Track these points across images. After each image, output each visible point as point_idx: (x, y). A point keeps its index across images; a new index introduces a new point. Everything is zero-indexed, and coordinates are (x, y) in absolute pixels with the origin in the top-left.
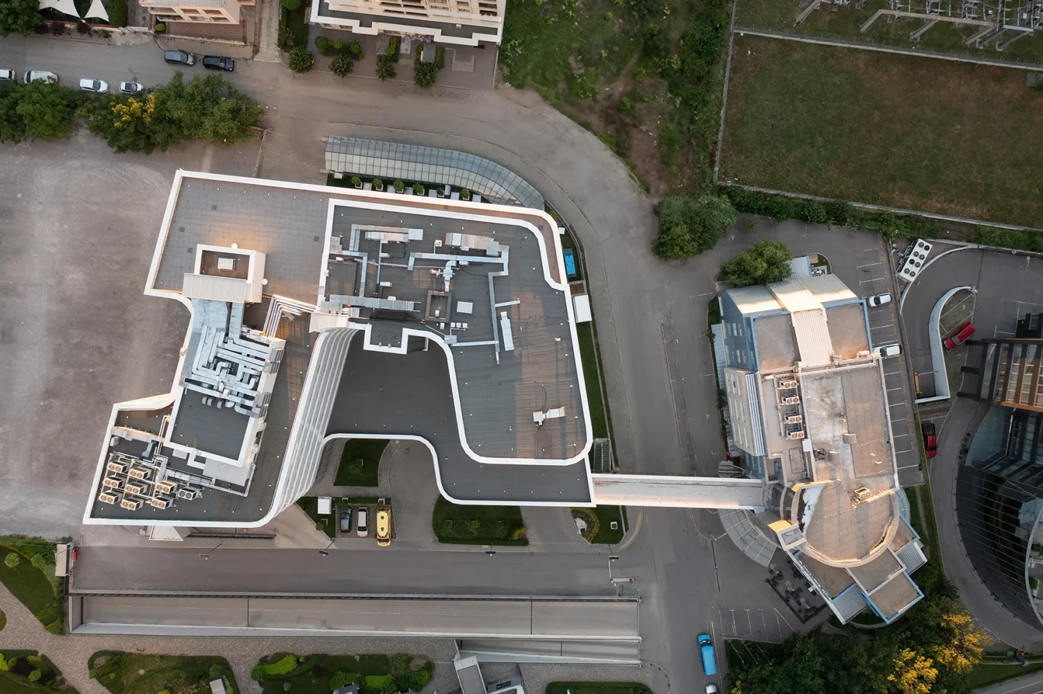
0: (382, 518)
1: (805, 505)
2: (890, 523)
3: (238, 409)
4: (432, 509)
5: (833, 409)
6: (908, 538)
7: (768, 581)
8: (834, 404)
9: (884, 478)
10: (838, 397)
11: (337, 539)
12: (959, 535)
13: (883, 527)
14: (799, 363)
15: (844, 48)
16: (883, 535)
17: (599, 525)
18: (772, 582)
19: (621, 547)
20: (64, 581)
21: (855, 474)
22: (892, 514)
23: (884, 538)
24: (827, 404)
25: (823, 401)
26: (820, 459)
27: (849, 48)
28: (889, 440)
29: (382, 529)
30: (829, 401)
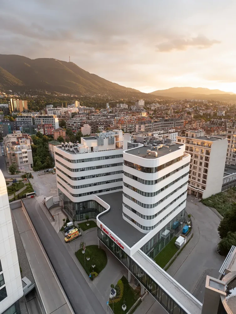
11: (60, 232)
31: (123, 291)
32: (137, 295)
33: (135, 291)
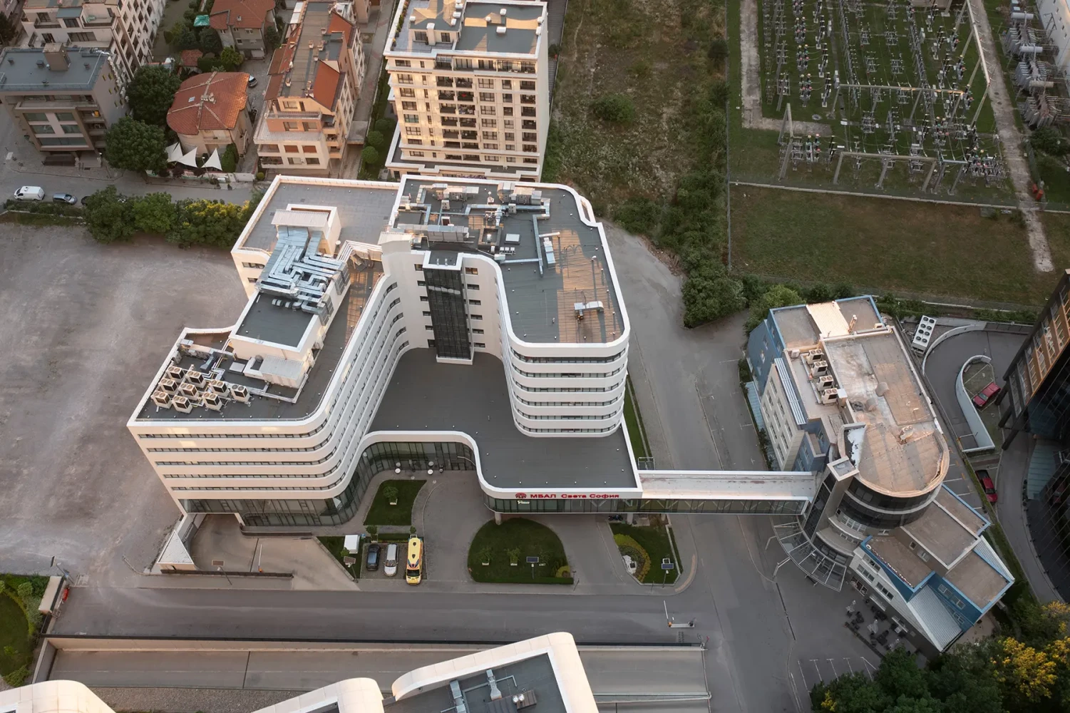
0: (415, 544)
1: (852, 445)
2: (942, 459)
3: (304, 307)
4: (468, 549)
5: (860, 370)
6: (979, 525)
7: (847, 624)
8: (860, 366)
9: (926, 425)
10: (863, 360)
11: (361, 581)
12: (1051, 584)
13: (936, 462)
14: (820, 335)
15: (823, 193)
16: (938, 470)
17: (650, 562)
18: (851, 625)
19: (676, 590)
20: (46, 618)
21: (896, 421)
22: (941, 450)
23: (939, 472)
24: (854, 366)
25: (849, 363)
26: (858, 410)
27: (827, 193)
28: (921, 391)
29: (414, 556)
30: (855, 363)
31: (639, 546)
32: (660, 528)
33: (652, 525)
